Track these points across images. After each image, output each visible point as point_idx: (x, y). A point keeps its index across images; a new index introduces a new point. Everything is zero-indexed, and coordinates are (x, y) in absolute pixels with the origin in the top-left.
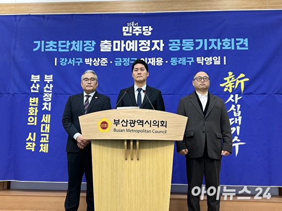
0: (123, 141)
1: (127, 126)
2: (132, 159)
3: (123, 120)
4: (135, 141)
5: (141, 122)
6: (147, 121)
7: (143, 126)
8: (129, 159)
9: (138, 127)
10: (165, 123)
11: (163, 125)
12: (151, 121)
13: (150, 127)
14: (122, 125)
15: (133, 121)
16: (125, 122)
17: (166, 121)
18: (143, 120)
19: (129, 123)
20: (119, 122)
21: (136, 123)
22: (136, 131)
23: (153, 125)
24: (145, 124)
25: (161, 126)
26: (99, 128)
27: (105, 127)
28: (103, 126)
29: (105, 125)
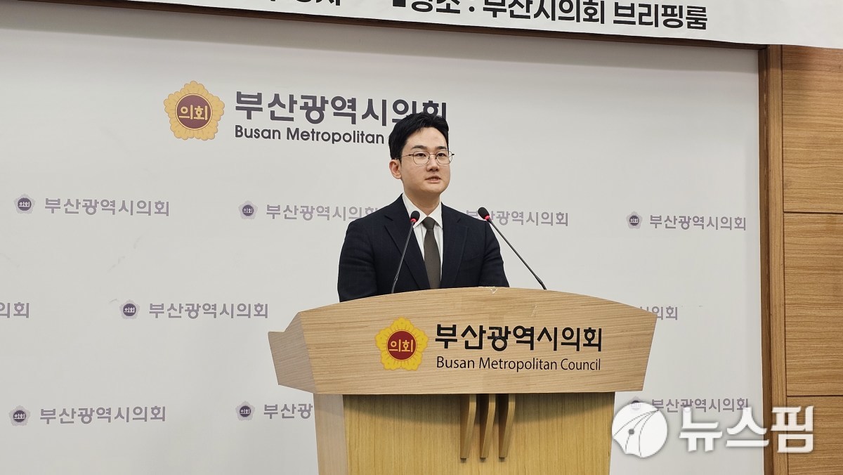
0: (464, 398)
3: (469, 328)
4: (502, 399)
5: (527, 335)
6: (545, 331)
7: (532, 348)
9: (516, 352)
10: (597, 334)
11: (592, 342)
12: (556, 329)
13: (555, 349)
14: (467, 343)
15: (500, 329)
16: (475, 335)
17: (600, 330)
18: (532, 328)
19: (489, 338)
20: (454, 334)
21: (511, 336)
22: (512, 365)
23: (563, 344)
24: (539, 339)
25: (585, 345)
26: (383, 354)
27: (406, 350)
28: (397, 347)
29: (406, 343)
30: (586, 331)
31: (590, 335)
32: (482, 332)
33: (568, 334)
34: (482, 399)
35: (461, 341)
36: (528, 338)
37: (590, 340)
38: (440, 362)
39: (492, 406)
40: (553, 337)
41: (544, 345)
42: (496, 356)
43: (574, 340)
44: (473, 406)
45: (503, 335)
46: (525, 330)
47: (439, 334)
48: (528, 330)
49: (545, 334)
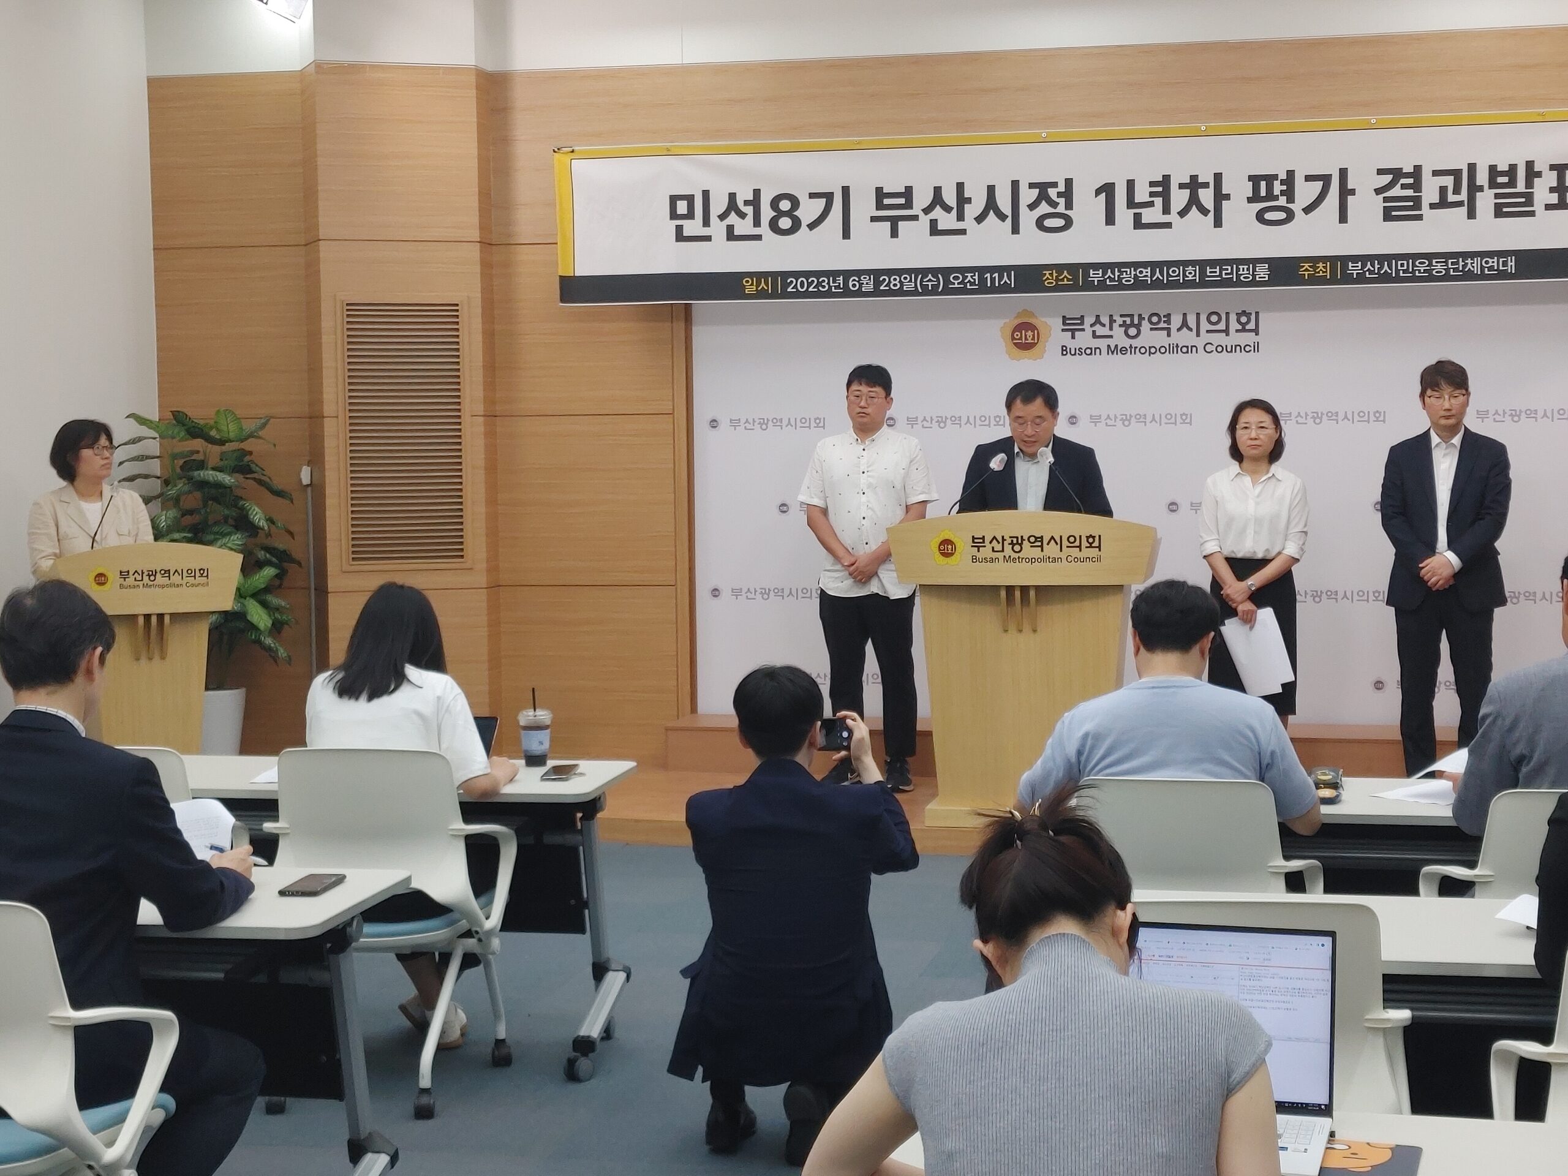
0: (996, 588)
1: (1003, 551)
2: (1020, 631)
3: (994, 538)
4: (1025, 589)
5: (1038, 541)
6: (1052, 538)
7: (1042, 550)
8: (1012, 628)
9: (1028, 551)
10: (1097, 539)
11: (1093, 545)
12: (1061, 537)
13: (1061, 551)
14: (993, 548)
15: (1017, 538)
16: (999, 542)
17: (1100, 536)
18: (1042, 536)
19: (1009, 544)
20: (984, 542)
21: (1026, 543)
22: (1027, 560)
23: (1068, 547)
24: (1048, 544)
25: (1087, 547)
26: (936, 556)
27: (950, 551)
28: (944, 550)
29: (950, 547)
30: (1088, 538)
31: (1091, 540)
32: (1003, 539)
33: (1072, 539)
34: (1010, 589)
35: (989, 547)
36: (1040, 544)
37: (1091, 544)
38: (974, 559)
39: (1018, 594)
40: (1059, 542)
41: (1051, 550)
42: (1016, 555)
43: (1077, 543)
44: (1003, 593)
45: (1020, 542)
46: (1036, 538)
47: (973, 542)
48: (1039, 538)
49: (1052, 541)
